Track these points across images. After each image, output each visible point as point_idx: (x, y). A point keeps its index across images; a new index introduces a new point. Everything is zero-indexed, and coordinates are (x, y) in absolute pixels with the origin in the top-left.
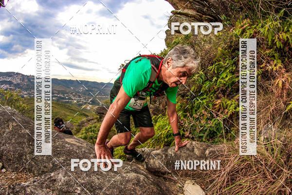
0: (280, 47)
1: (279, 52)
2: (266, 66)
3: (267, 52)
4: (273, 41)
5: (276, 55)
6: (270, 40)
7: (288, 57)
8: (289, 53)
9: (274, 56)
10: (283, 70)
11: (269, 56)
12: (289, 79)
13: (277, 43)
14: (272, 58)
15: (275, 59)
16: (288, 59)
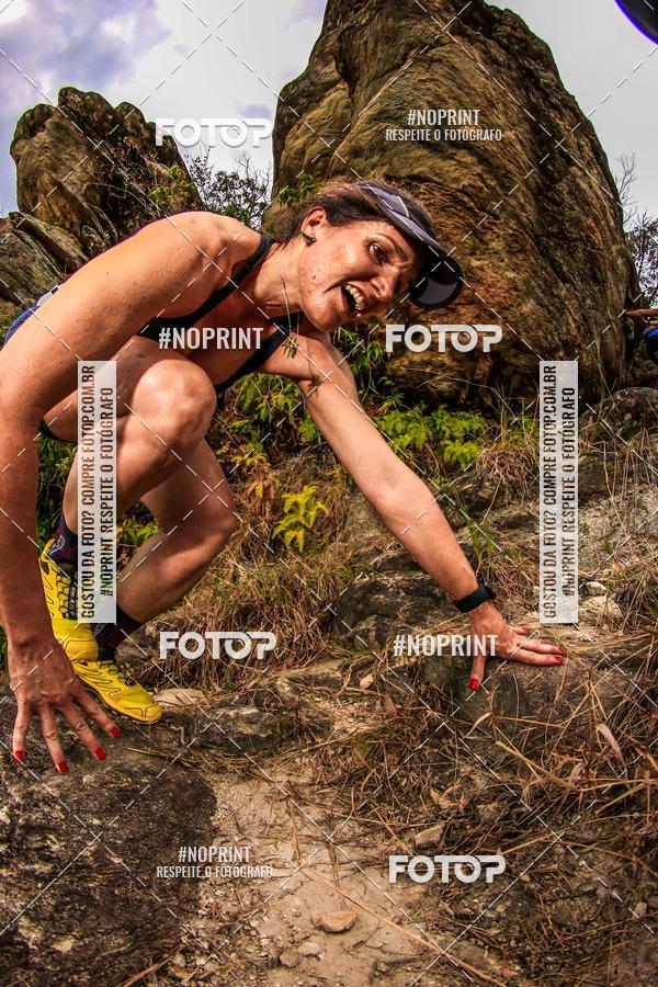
0: (267, 418)
1: (261, 429)
2: (228, 452)
3: (237, 424)
4: (254, 404)
5: (253, 433)
6: (249, 401)
7: (279, 439)
8: (282, 432)
9: (248, 435)
10: (266, 466)
11: (237, 434)
12: (277, 482)
13: (263, 411)
14: (244, 439)
15: (250, 439)
16: (278, 443)
